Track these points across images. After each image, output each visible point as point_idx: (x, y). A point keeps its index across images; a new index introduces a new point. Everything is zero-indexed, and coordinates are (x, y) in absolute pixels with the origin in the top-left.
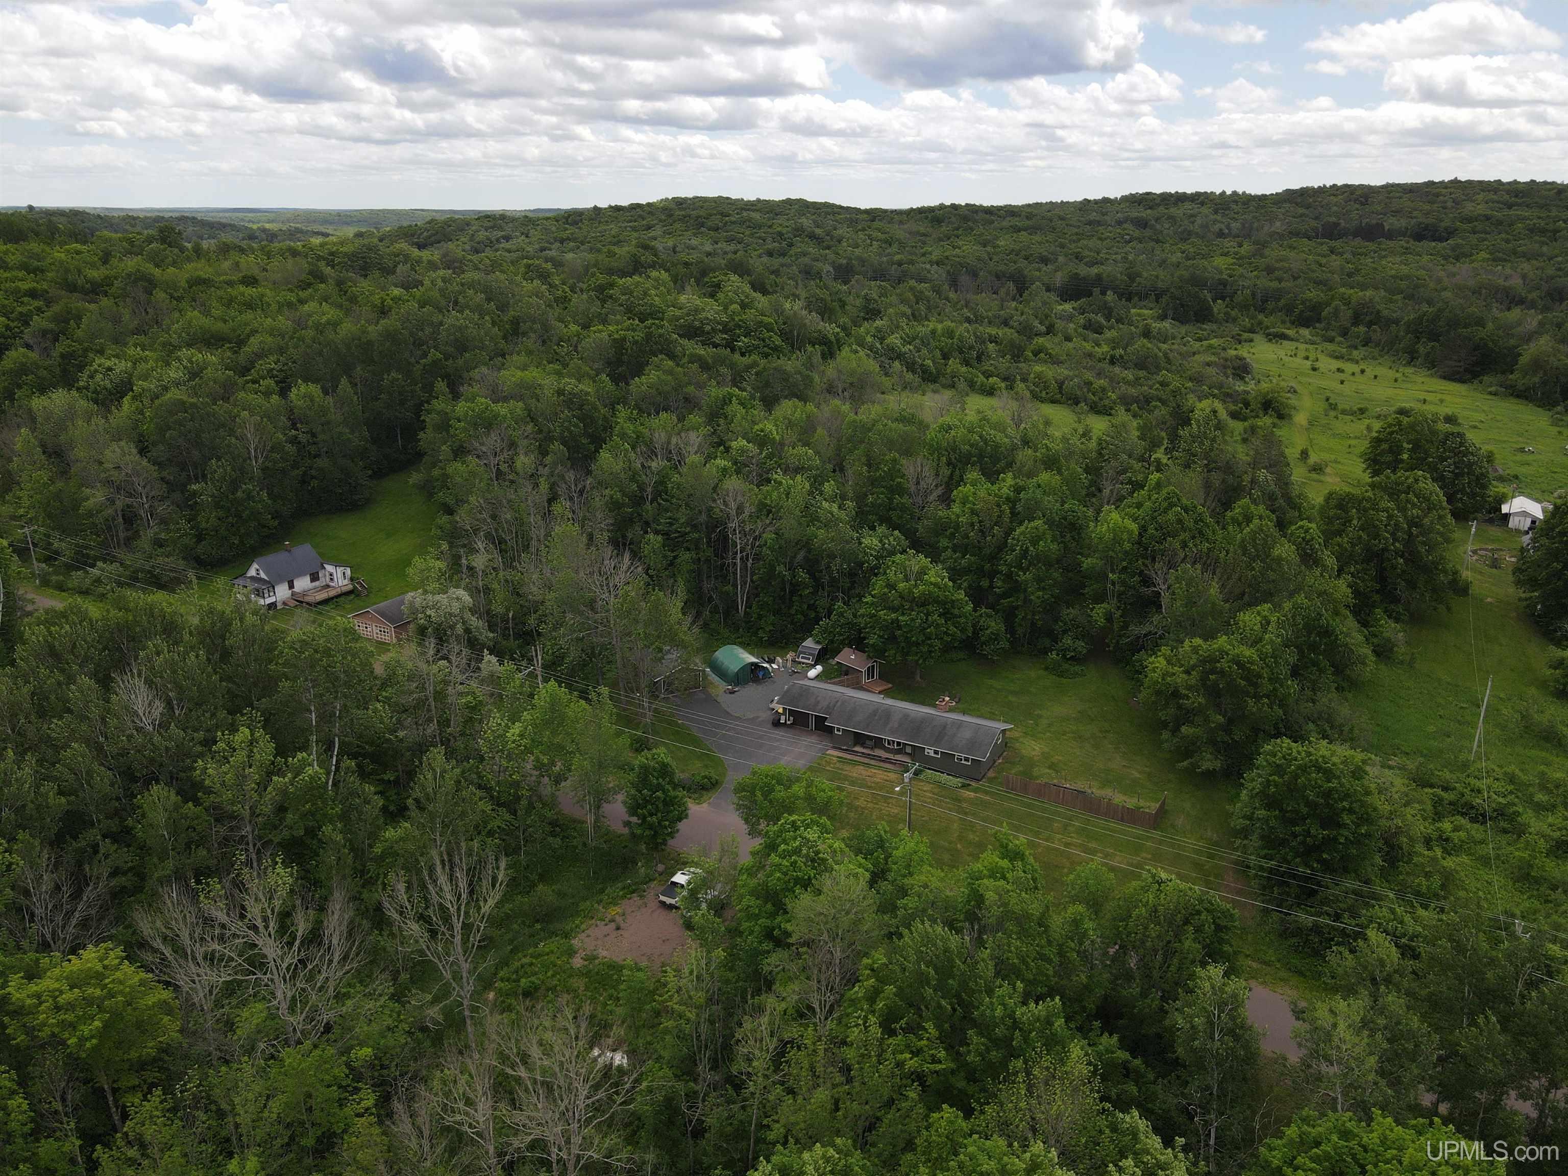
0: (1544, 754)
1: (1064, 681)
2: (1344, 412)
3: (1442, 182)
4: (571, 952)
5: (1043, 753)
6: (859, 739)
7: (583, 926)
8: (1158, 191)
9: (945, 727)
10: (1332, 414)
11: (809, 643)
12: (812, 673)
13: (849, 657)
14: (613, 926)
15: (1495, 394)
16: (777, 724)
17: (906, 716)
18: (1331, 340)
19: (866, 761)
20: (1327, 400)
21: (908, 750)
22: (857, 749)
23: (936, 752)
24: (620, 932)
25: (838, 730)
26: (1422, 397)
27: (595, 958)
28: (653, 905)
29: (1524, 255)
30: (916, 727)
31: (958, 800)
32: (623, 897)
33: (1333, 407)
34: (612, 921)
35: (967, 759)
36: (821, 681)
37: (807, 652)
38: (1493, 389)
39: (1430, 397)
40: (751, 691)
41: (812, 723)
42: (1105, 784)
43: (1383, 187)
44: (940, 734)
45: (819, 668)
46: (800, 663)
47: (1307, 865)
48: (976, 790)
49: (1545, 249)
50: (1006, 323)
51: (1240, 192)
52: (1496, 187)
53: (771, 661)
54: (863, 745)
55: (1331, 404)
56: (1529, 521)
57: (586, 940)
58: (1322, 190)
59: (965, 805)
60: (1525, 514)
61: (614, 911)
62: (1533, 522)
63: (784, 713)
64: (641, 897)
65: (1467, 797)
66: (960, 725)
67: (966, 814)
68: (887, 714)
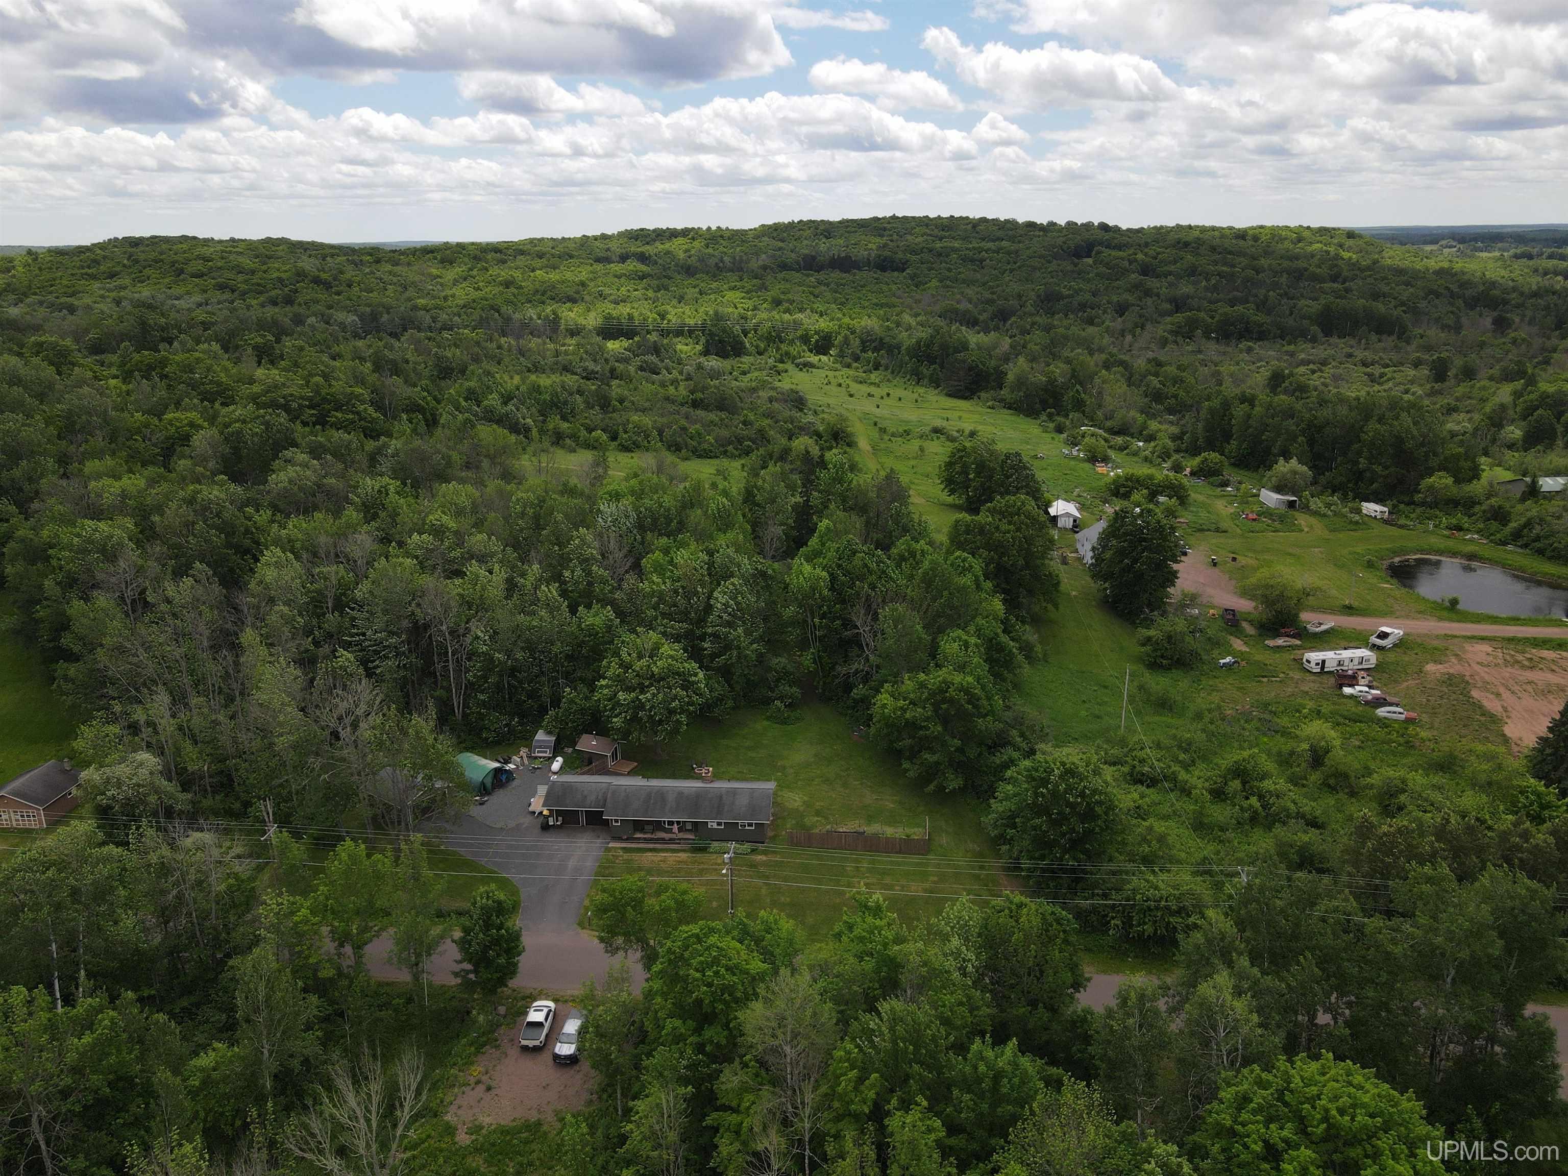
0: (1164, 719)
1: (789, 728)
2: (893, 435)
3: (884, 218)
4: (450, 1130)
5: (804, 802)
6: (639, 826)
7: (448, 1099)
8: (651, 227)
9: (721, 797)
10: (886, 438)
11: (540, 736)
12: (556, 765)
13: (589, 743)
14: (481, 1088)
15: (993, 408)
16: (545, 827)
17: (680, 794)
18: (849, 366)
19: (651, 846)
20: (875, 424)
21: (689, 827)
22: (638, 835)
23: (719, 824)
24: (493, 1092)
25: (616, 821)
26: (945, 416)
27: (481, 1127)
28: (514, 1052)
29: (964, 281)
30: (695, 802)
31: (753, 865)
32: (478, 1052)
33: (883, 431)
34: (478, 1082)
35: (750, 825)
36: (566, 773)
37: (542, 745)
38: (990, 403)
39: (948, 414)
40: (499, 798)
41: (583, 819)
42: (870, 819)
43: (840, 222)
44: (719, 804)
45: (560, 759)
46: (536, 758)
47: (1075, 859)
48: (765, 853)
49: (978, 276)
50: (566, 369)
51: (724, 227)
52: (925, 222)
53: (507, 762)
54: (642, 831)
55: (881, 429)
56: (1072, 520)
57: (460, 1112)
58: (791, 225)
59: (762, 869)
60: (1068, 515)
61: (476, 1070)
62: (1075, 521)
63: (551, 815)
64: (497, 1047)
65: (1138, 769)
66: (734, 792)
67: (767, 878)
68: (661, 795)
